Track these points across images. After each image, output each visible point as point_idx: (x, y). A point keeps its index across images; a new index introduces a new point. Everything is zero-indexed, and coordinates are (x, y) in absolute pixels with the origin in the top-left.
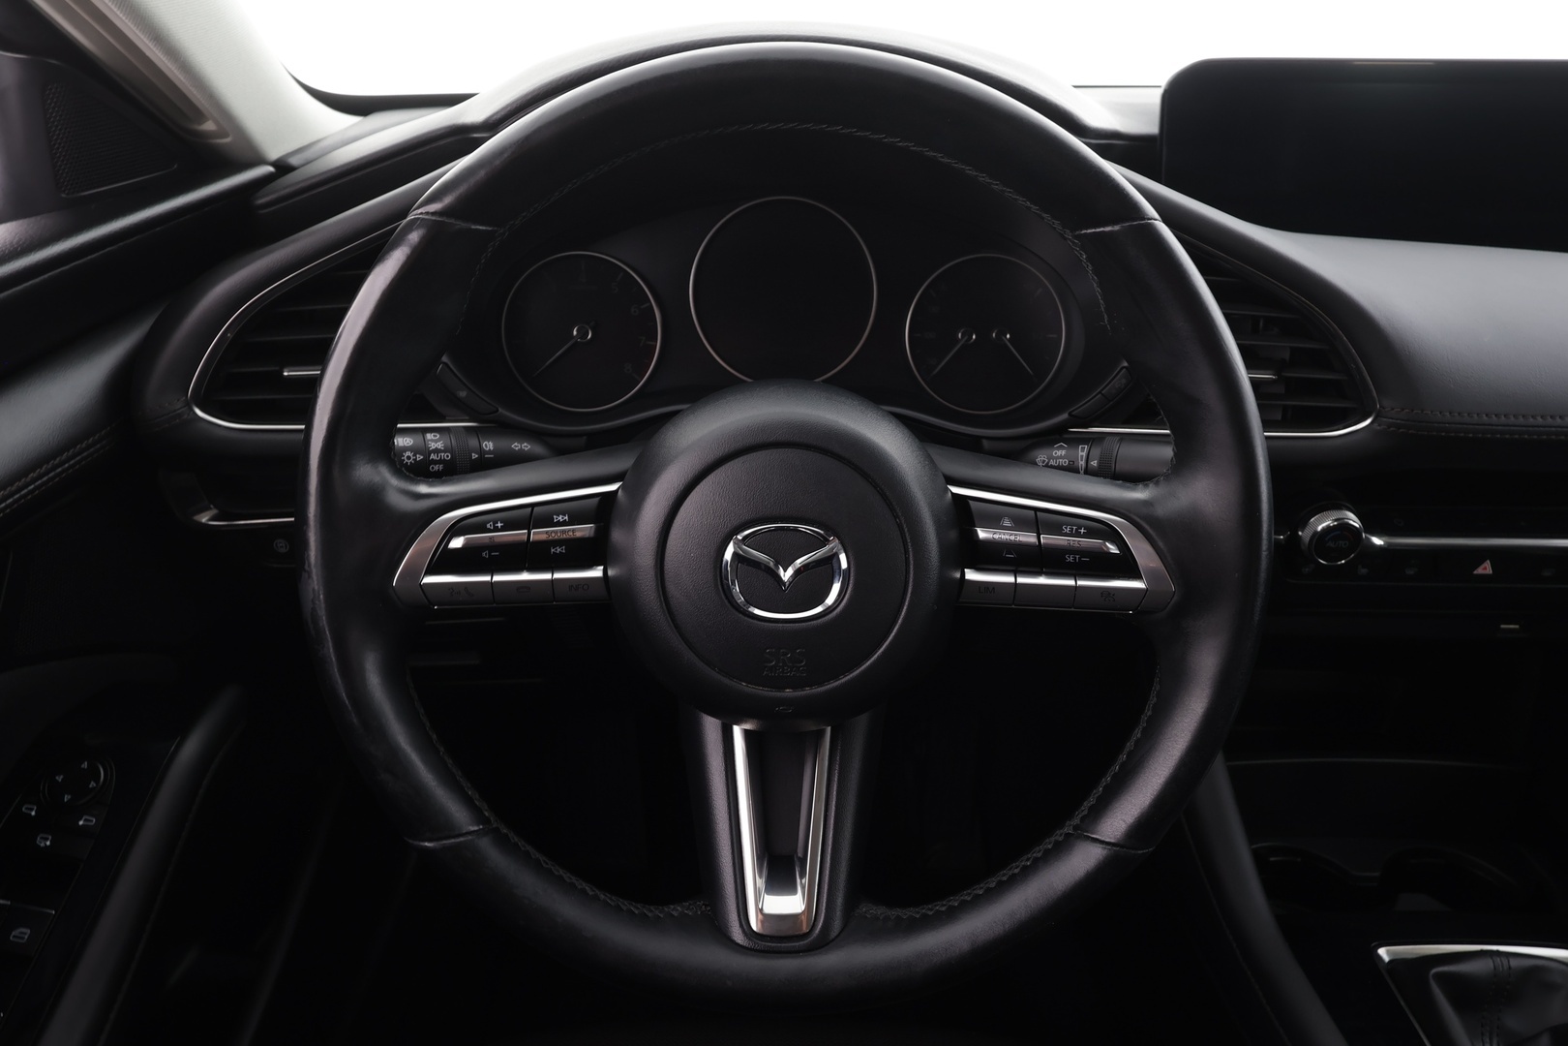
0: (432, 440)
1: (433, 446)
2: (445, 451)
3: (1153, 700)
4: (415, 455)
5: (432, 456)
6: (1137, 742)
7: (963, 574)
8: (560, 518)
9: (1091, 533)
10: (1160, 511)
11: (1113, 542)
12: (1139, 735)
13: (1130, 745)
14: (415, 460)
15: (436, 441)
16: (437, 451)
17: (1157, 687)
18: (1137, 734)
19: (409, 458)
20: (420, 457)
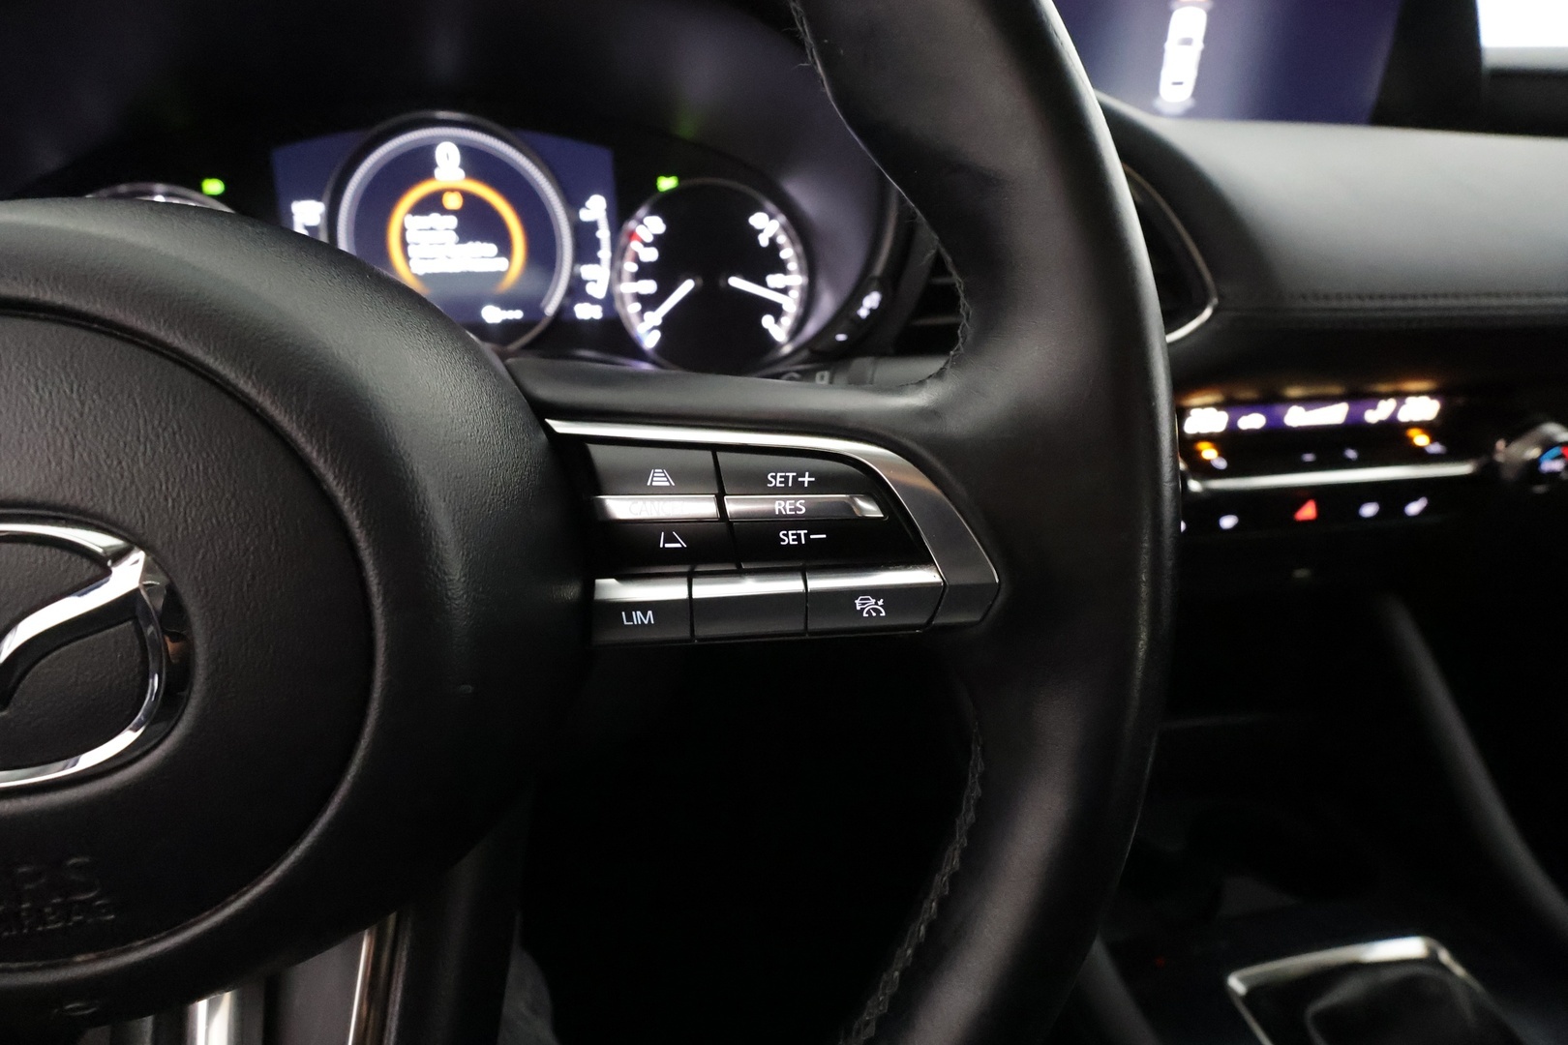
3: (974, 791)
6: (955, 878)
7: (589, 588)
9: (823, 483)
10: (957, 425)
11: (869, 496)
12: (956, 862)
13: (941, 881)
17: (977, 766)
18: (953, 860)
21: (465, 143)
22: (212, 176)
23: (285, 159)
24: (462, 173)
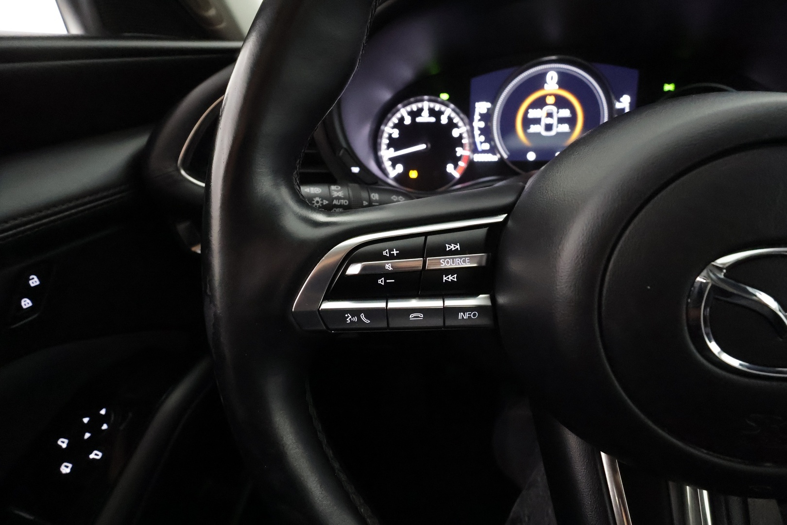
0: (335, 191)
1: (335, 194)
2: (344, 199)
4: (322, 200)
5: (335, 202)
8: (453, 247)
14: (322, 204)
15: (338, 191)
16: (338, 198)
19: (317, 202)
20: (325, 202)
21: (562, 71)
22: (443, 92)
23: (477, 83)
24: (557, 86)
